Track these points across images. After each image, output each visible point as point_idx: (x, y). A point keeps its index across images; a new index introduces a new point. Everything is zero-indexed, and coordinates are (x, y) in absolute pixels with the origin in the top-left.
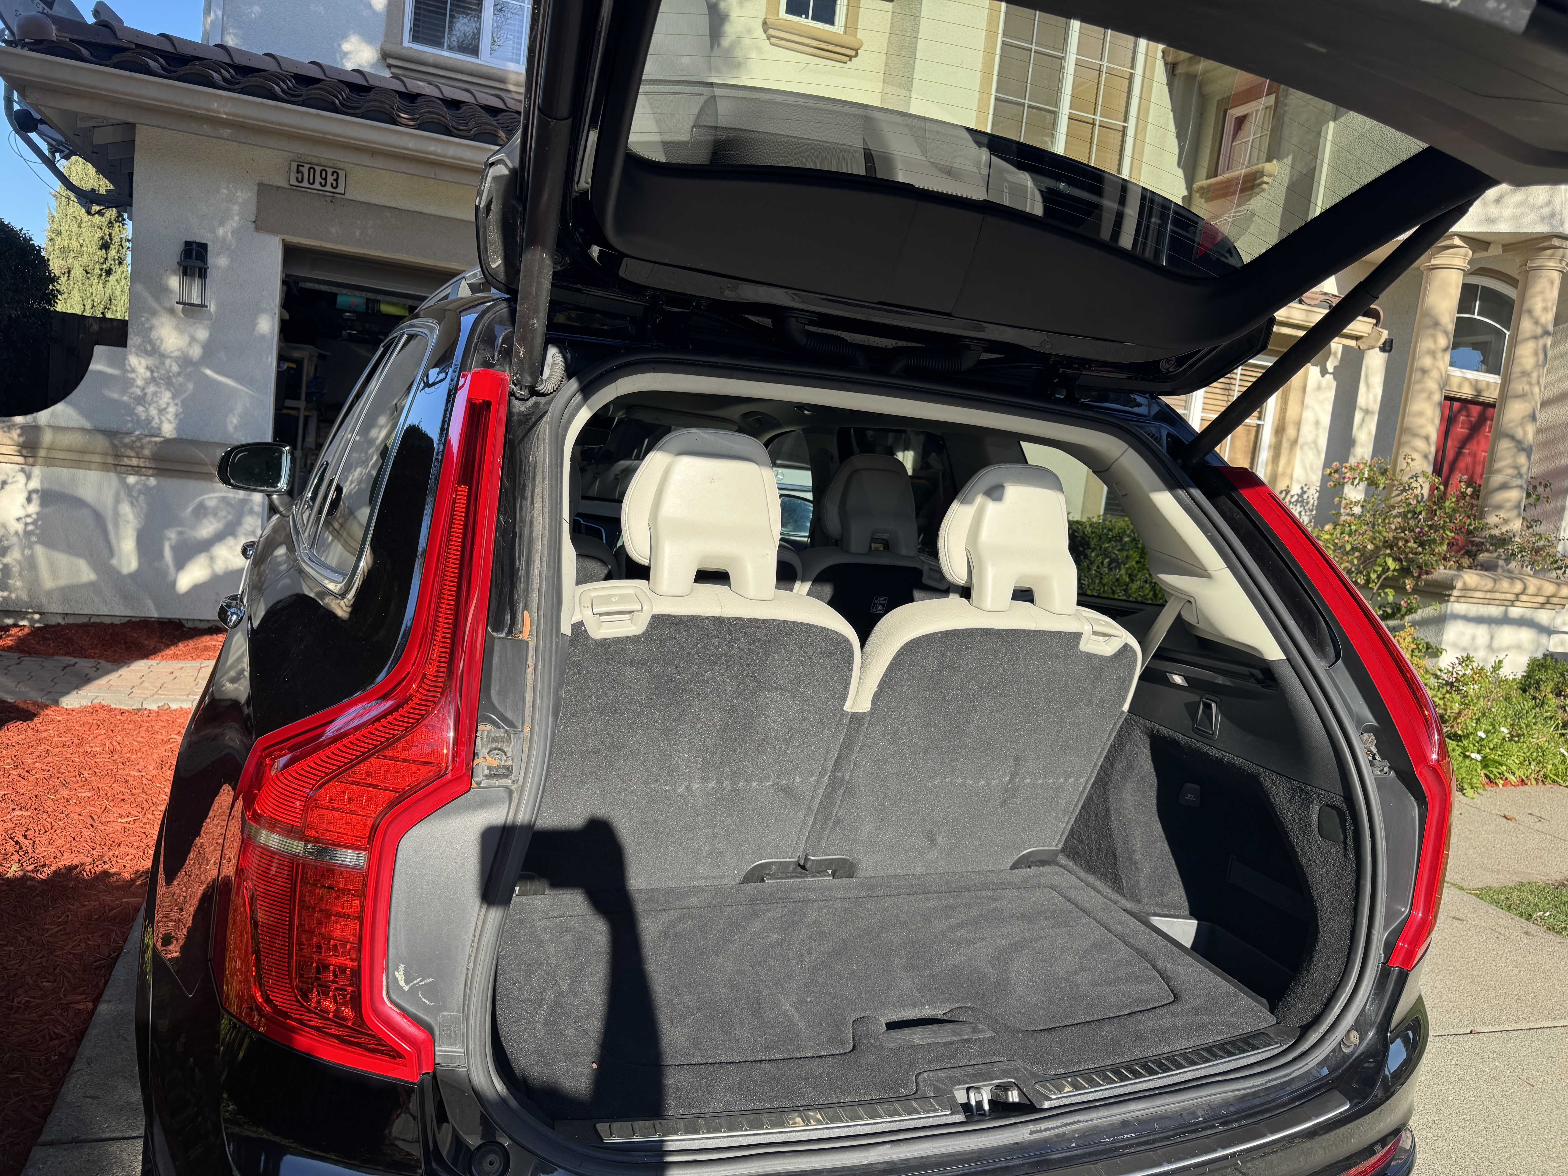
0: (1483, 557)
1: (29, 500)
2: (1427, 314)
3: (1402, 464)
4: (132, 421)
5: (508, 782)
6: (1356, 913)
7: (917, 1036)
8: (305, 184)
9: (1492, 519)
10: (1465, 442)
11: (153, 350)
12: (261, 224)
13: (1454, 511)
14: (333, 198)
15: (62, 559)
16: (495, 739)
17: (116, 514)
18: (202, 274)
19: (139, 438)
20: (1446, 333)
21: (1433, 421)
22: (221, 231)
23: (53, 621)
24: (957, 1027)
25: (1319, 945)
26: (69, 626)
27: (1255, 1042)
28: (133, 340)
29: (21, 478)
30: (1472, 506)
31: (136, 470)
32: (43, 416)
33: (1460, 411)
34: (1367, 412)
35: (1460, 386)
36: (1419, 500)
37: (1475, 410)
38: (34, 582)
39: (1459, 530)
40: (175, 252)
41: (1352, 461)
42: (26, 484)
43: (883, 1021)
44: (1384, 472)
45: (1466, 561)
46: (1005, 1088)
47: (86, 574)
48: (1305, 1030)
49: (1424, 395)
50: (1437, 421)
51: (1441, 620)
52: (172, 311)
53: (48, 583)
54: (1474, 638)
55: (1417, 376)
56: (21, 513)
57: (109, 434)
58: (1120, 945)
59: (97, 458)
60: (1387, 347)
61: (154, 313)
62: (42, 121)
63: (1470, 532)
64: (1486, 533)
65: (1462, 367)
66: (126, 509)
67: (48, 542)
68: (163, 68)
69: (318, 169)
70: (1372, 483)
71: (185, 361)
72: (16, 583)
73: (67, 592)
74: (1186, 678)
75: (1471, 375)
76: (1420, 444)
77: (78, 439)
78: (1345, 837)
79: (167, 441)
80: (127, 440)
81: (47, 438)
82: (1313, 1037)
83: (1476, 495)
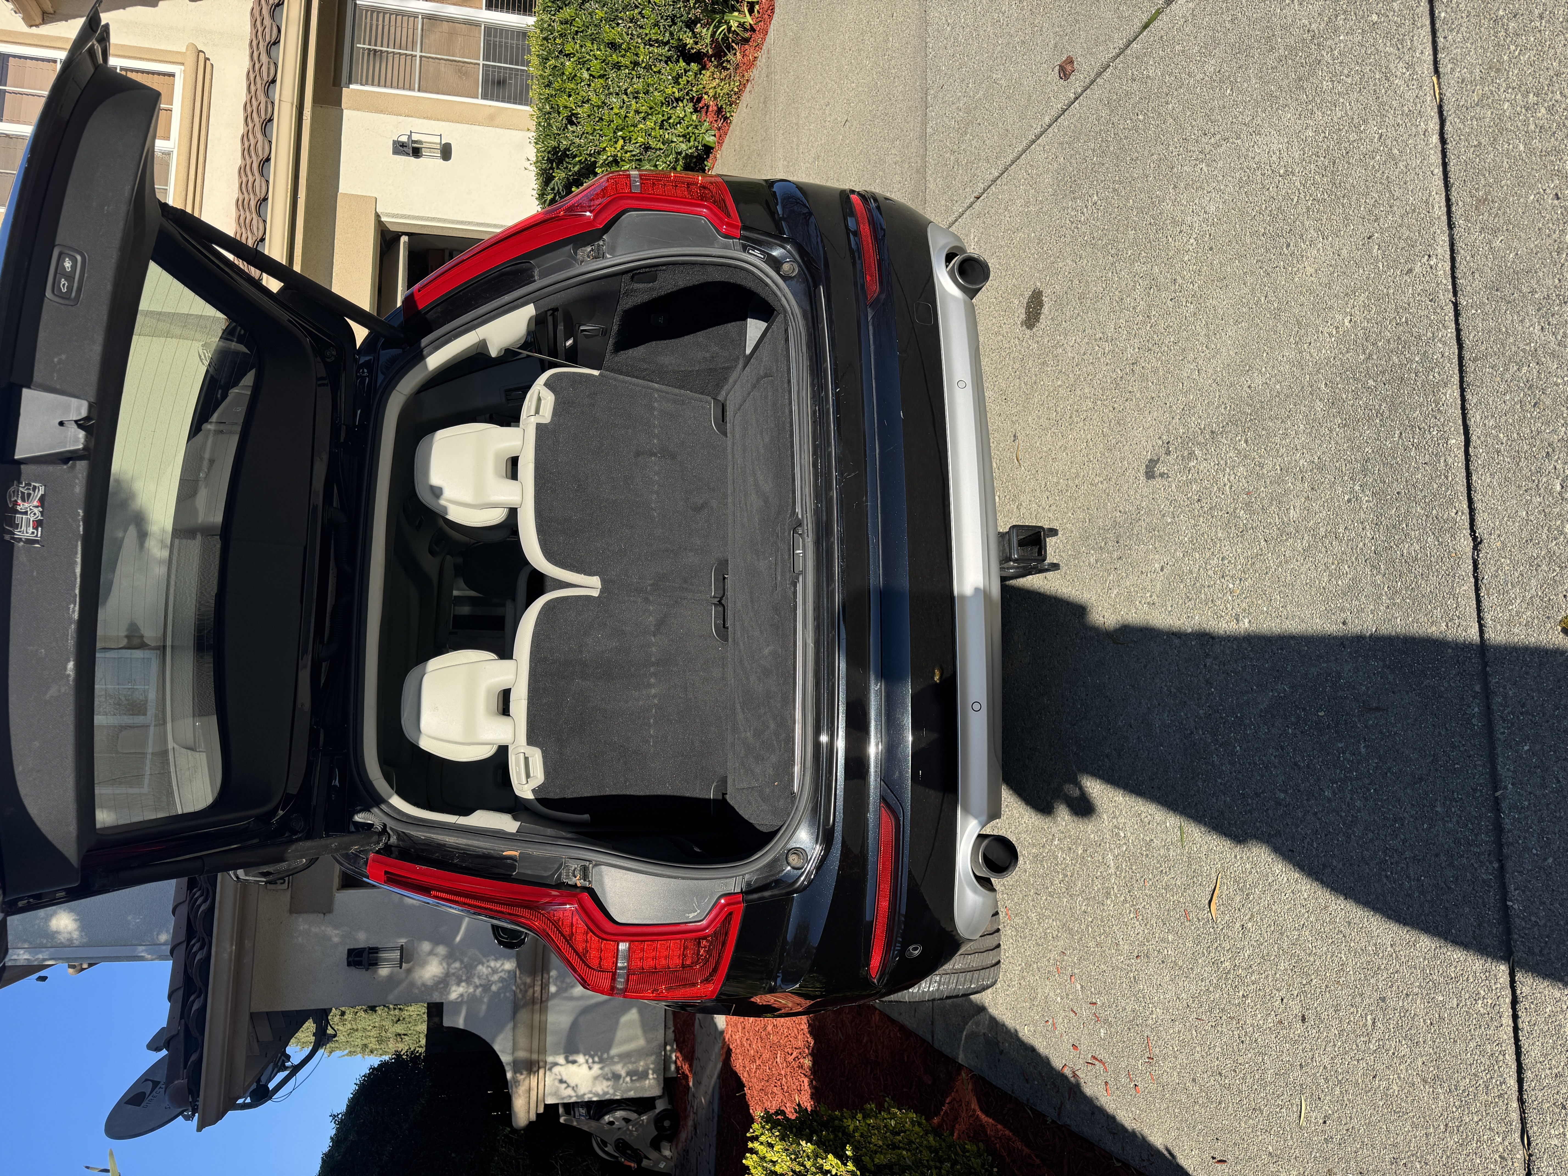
1: (574, 1062)
4: (505, 993)
11: (443, 982)
15: (620, 1034)
16: (568, 874)
18: (374, 950)
19: (518, 987)
22: (336, 939)
23: (671, 1035)
26: (674, 1024)
28: (436, 998)
29: (556, 1070)
31: (544, 986)
32: (505, 1058)
38: (640, 1053)
40: (358, 974)
42: (561, 1065)
47: (631, 1018)
52: (409, 971)
53: (641, 1042)
56: (585, 1067)
57: (516, 1009)
59: (537, 1017)
61: (412, 984)
62: (259, 1081)
67: (608, 1045)
68: (199, 996)
71: (451, 957)
72: (641, 1065)
73: (647, 1028)
74: (567, 338)
77: (522, 1031)
78: (652, 272)
79: (519, 965)
80: (520, 996)
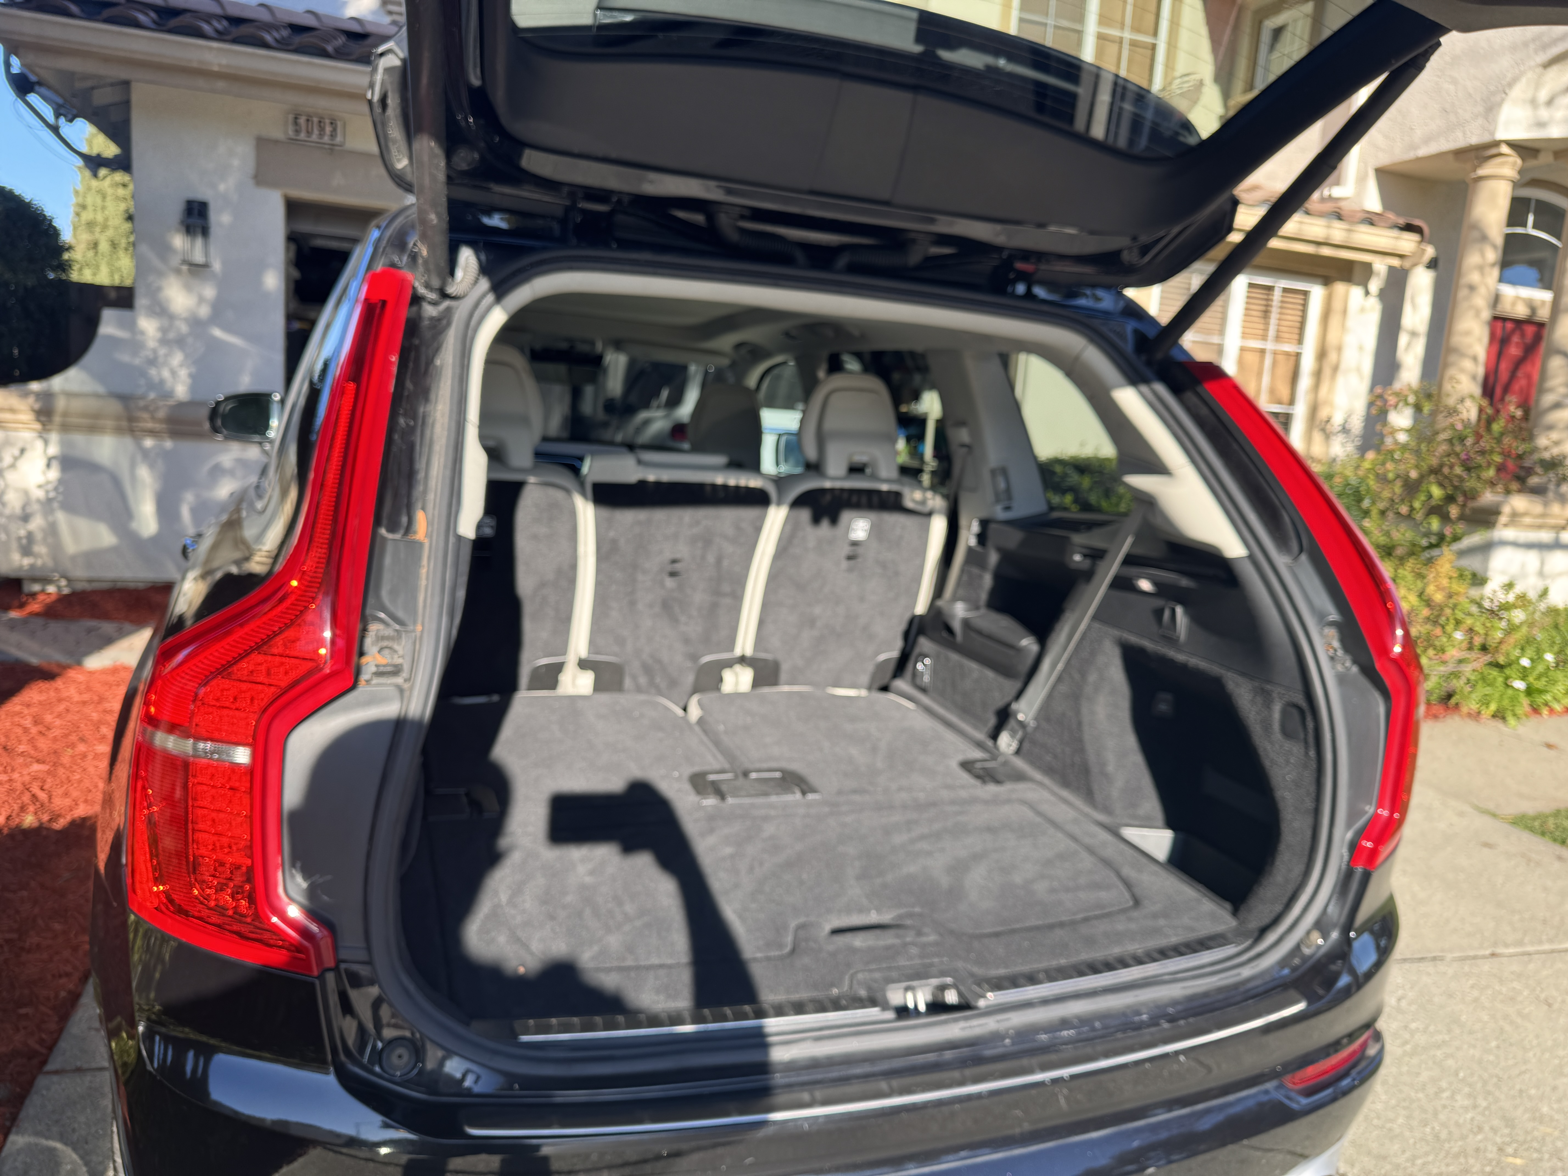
0: (1534, 481)
1: (48, 465)
2: (1475, 227)
3: (1447, 387)
4: (145, 384)
5: (399, 680)
6: (1317, 812)
7: (859, 941)
8: (303, 136)
9: (1542, 441)
10: (1519, 363)
11: (160, 310)
12: (261, 178)
13: (1502, 434)
14: (332, 149)
15: (83, 524)
16: (383, 638)
17: (133, 477)
18: (205, 232)
19: (153, 401)
20: (1495, 247)
21: (1480, 340)
22: (222, 187)
23: (80, 586)
24: (901, 932)
25: (1282, 847)
26: (94, 592)
27: (1211, 943)
28: (141, 301)
29: (39, 444)
30: (1521, 429)
31: (152, 433)
32: (57, 382)
33: (1513, 332)
34: (1414, 334)
35: (1514, 304)
36: (1466, 424)
37: (1530, 330)
38: (56, 547)
39: (1506, 454)
40: (176, 210)
41: (1397, 386)
42: (45, 451)
43: (828, 927)
44: (1429, 396)
45: (1515, 486)
46: (942, 988)
47: (106, 537)
48: (1263, 931)
49: (1471, 313)
50: (1486, 339)
51: (1487, 548)
52: (178, 272)
53: (71, 547)
54: (1523, 566)
55: (1463, 293)
56: (41, 480)
57: (124, 399)
58: (1084, 855)
59: (110, 423)
60: (1433, 264)
61: (160, 274)
62: (39, 83)
63: (1520, 457)
64: (1536, 456)
65: (1513, 282)
66: (144, 473)
67: (69, 507)
68: (154, 22)
69: (315, 120)
70: (1418, 408)
71: (195, 322)
72: (40, 549)
73: (91, 557)
74: (1155, 583)
75: (1526, 292)
76: (1468, 364)
77: (93, 405)
78: (1306, 735)
79: (181, 405)
80: (142, 403)
81: (61, 404)
82: (1271, 937)
83: (1526, 417)
